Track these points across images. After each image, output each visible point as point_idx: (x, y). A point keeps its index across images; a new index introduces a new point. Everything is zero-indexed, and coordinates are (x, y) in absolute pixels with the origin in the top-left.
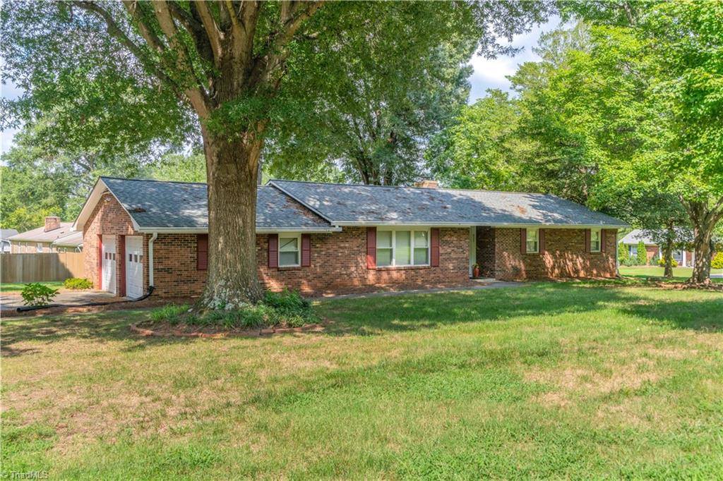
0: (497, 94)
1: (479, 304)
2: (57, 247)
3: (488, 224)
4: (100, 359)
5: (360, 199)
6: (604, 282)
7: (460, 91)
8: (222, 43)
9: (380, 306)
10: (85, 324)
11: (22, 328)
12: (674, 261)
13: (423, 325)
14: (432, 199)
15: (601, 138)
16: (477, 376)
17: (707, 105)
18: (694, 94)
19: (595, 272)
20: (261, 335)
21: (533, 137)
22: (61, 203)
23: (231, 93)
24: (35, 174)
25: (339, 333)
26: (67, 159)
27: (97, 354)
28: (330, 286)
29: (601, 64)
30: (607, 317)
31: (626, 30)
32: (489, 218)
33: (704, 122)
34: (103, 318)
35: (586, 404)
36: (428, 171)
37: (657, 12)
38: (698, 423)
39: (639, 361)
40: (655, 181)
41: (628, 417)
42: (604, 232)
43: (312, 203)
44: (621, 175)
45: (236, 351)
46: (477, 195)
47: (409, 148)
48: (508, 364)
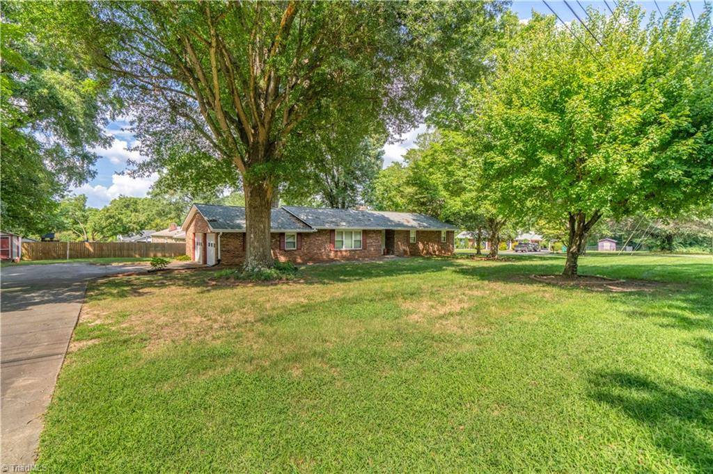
0: (397, 164)
1: (385, 268)
2: (175, 239)
3: (391, 228)
4: (185, 297)
5: (328, 215)
6: (448, 257)
7: (378, 162)
8: (253, 135)
9: (335, 269)
10: (181, 279)
11: (148, 281)
12: (481, 247)
13: (355, 279)
14: (364, 215)
15: (446, 186)
16: (379, 306)
17: (494, 169)
18: (488, 165)
19: (443, 252)
20: (272, 284)
21: (413, 185)
22: (178, 216)
23: (257, 160)
24: (165, 202)
25: (312, 283)
26: (181, 194)
27: (184, 295)
28: (311, 259)
29: (446, 150)
30: (447, 275)
31: (458, 133)
32: (392, 226)
33: (494, 178)
34: (192, 276)
35: (431, 321)
36: (363, 202)
37: (473, 125)
38: (486, 330)
39: (460, 297)
40: (471, 208)
41: (451, 326)
42: (448, 232)
43: (303, 217)
44: (455, 204)
45: (257, 293)
46: (387, 214)
47: (353, 190)
48: (394, 300)
